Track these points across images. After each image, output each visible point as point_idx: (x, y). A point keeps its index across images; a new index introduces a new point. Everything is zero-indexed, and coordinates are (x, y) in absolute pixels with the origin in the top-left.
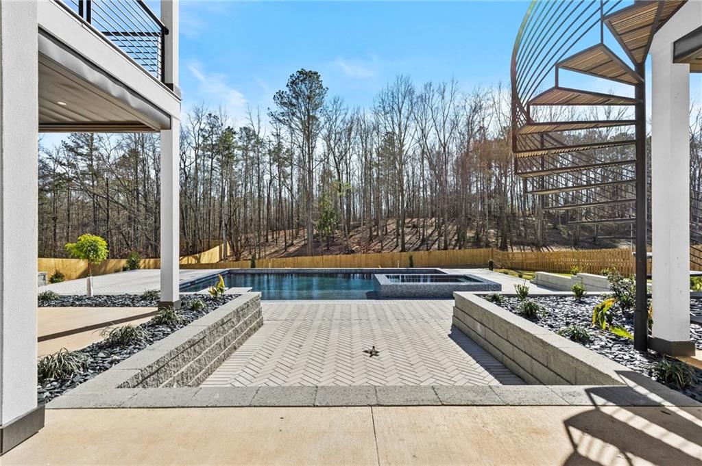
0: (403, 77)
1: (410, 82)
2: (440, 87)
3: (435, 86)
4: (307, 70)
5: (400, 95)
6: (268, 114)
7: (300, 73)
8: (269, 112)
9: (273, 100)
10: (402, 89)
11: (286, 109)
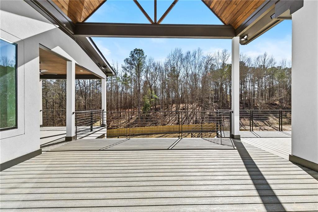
0: (178, 50)
1: (181, 52)
2: (193, 54)
3: (191, 53)
4: (138, 49)
5: (177, 57)
6: (122, 67)
7: (135, 50)
8: (122, 66)
9: (124, 62)
10: (178, 55)
11: (129, 65)
